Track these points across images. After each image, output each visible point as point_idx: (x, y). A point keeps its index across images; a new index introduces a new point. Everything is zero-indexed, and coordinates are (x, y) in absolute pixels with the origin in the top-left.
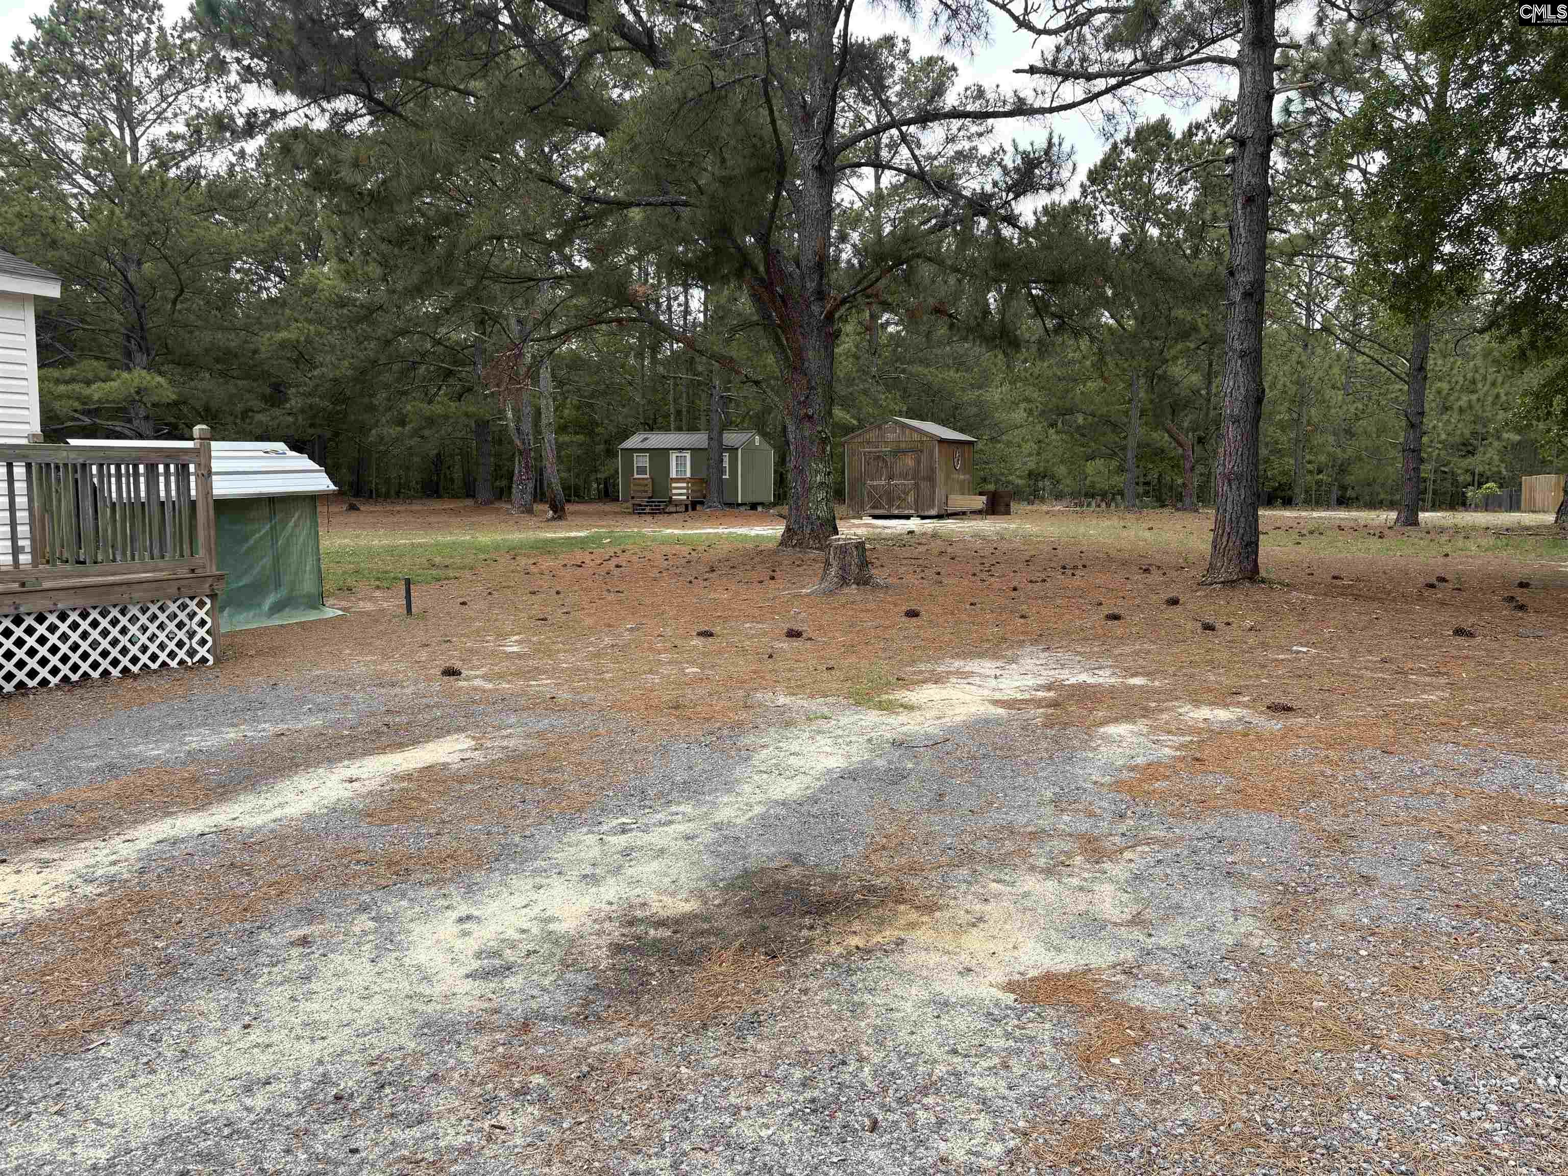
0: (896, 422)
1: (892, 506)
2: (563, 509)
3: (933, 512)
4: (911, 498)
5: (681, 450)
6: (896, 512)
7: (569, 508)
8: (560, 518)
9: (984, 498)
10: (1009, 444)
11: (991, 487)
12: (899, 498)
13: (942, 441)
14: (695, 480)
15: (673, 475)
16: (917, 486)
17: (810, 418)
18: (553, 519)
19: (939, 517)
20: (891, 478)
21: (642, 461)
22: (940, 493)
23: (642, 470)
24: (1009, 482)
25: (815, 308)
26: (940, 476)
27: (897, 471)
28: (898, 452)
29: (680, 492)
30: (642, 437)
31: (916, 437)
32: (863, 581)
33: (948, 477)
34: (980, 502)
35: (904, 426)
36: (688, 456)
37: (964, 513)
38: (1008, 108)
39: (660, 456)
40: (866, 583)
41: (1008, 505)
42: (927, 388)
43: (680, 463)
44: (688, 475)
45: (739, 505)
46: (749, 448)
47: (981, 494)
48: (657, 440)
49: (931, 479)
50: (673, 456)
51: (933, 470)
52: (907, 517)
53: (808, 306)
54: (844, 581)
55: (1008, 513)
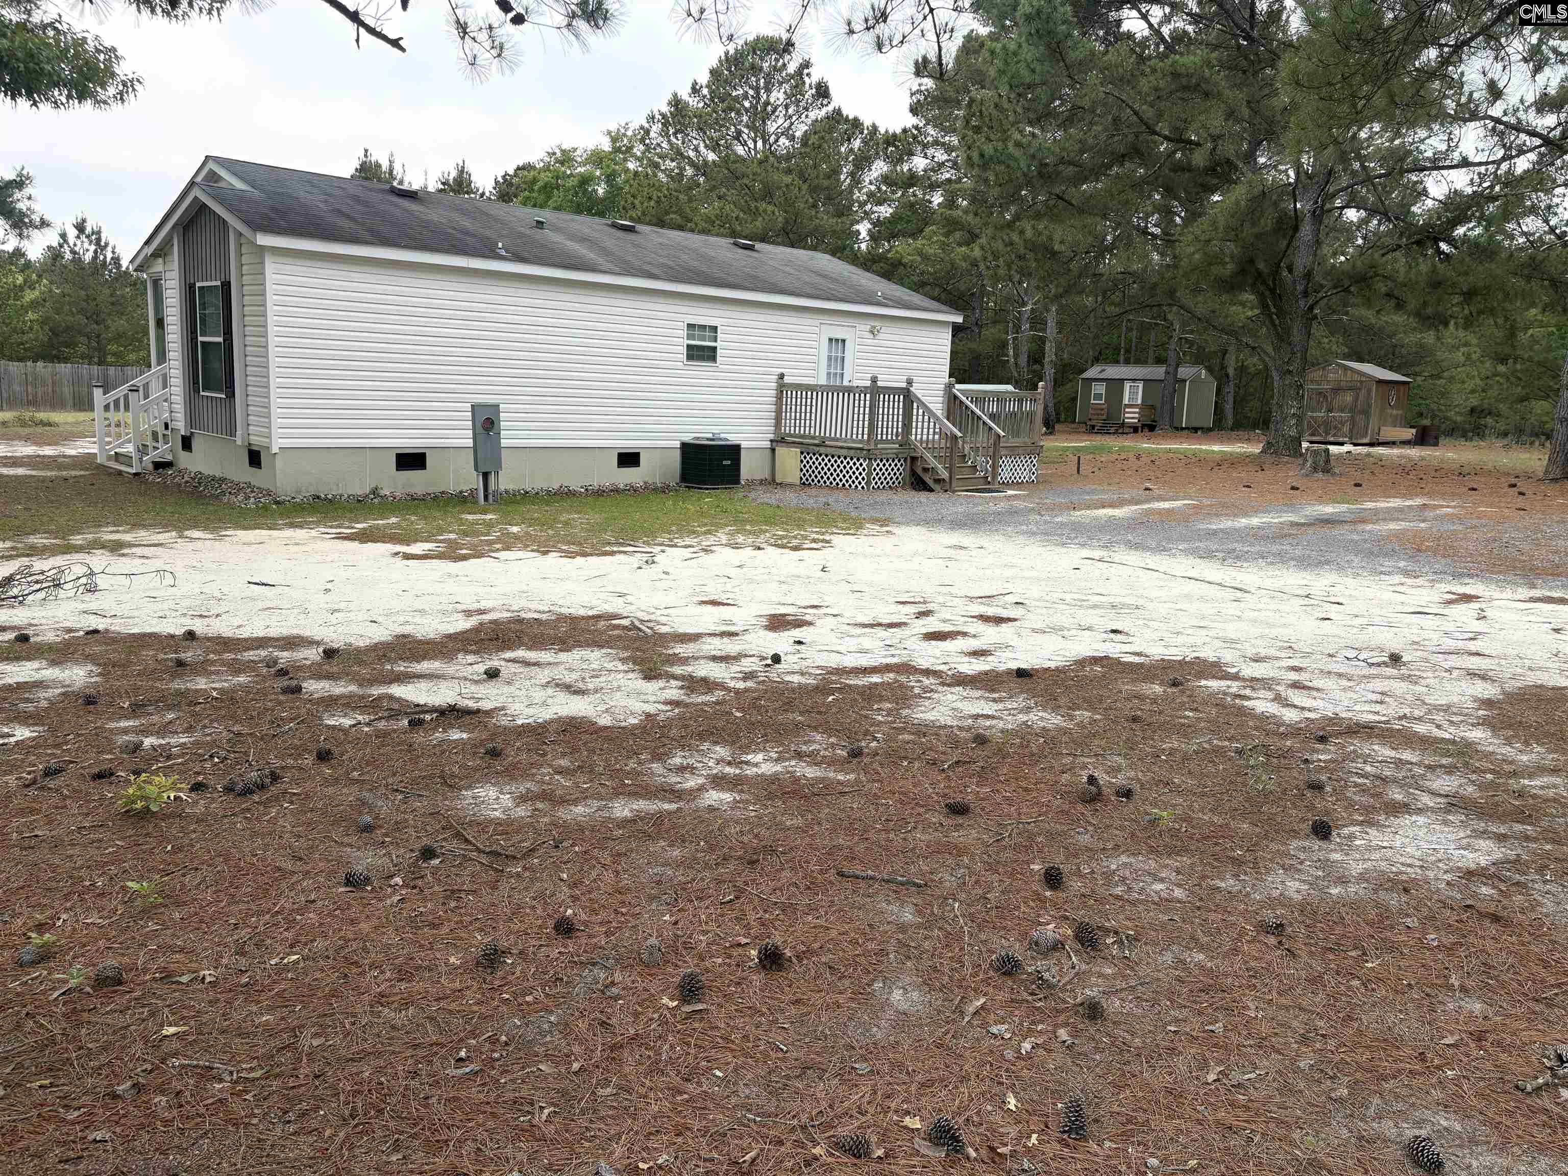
0: (1338, 365)
1: (1327, 434)
2: (1053, 427)
3: (1366, 440)
4: (1346, 429)
5: (1134, 380)
6: (1332, 439)
7: (1057, 427)
8: (1051, 433)
9: (1414, 431)
10: (1451, 379)
11: (1426, 422)
12: (1335, 428)
13: (1380, 382)
14: (1147, 407)
15: (1126, 401)
16: (1352, 420)
17: (1290, 372)
18: (1046, 434)
19: (1371, 445)
20: (1330, 411)
21: (1099, 389)
22: (1373, 422)
23: (1098, 396)
24: (1446, 418)
25: (1302, 303)
26: (1374, 411)
27: (1336, 404)
28: (1337, 390)
29: (1131, 416)
30: (1099, 368)
31: (1356, 377)
32: (1327, 471)
33: (1382, 410)
34: (1409, 433)
35: (1346, 368)
36: (1141, 385)
37: (1394, 443)
38: (1455, 162)
39: (1116, 385)
40: (1328, 472)
41: (1436, 438)
42: (1367, 329)
43: (1133, 393)
44: (1139, 402)
45: (1182, 429)
46: (1196, 380)
47: (1412, 427)
48: (1113, 371)
49: (1366, 413)
50: (1127, 385)
51: (1370, 406)
52: (1342, 444)
53: (1297, 301)
54: (1315, 469)
55: (1436, 444)
